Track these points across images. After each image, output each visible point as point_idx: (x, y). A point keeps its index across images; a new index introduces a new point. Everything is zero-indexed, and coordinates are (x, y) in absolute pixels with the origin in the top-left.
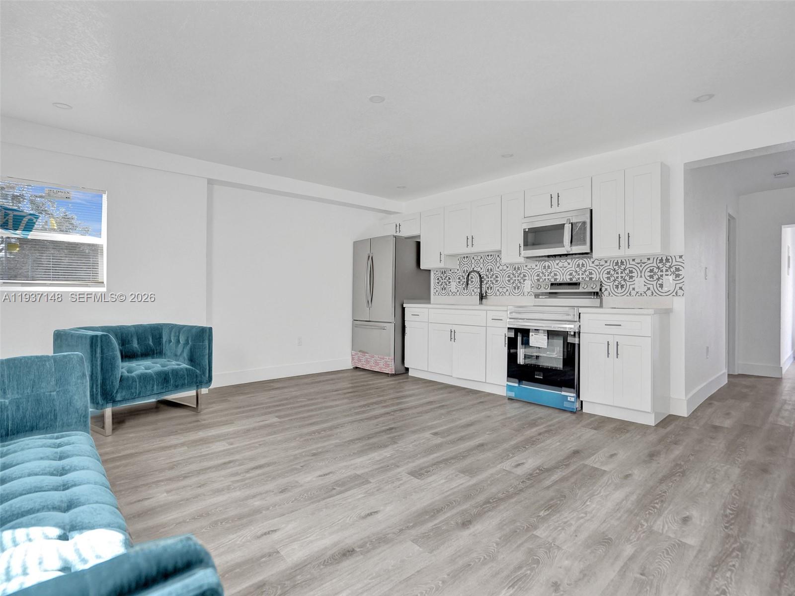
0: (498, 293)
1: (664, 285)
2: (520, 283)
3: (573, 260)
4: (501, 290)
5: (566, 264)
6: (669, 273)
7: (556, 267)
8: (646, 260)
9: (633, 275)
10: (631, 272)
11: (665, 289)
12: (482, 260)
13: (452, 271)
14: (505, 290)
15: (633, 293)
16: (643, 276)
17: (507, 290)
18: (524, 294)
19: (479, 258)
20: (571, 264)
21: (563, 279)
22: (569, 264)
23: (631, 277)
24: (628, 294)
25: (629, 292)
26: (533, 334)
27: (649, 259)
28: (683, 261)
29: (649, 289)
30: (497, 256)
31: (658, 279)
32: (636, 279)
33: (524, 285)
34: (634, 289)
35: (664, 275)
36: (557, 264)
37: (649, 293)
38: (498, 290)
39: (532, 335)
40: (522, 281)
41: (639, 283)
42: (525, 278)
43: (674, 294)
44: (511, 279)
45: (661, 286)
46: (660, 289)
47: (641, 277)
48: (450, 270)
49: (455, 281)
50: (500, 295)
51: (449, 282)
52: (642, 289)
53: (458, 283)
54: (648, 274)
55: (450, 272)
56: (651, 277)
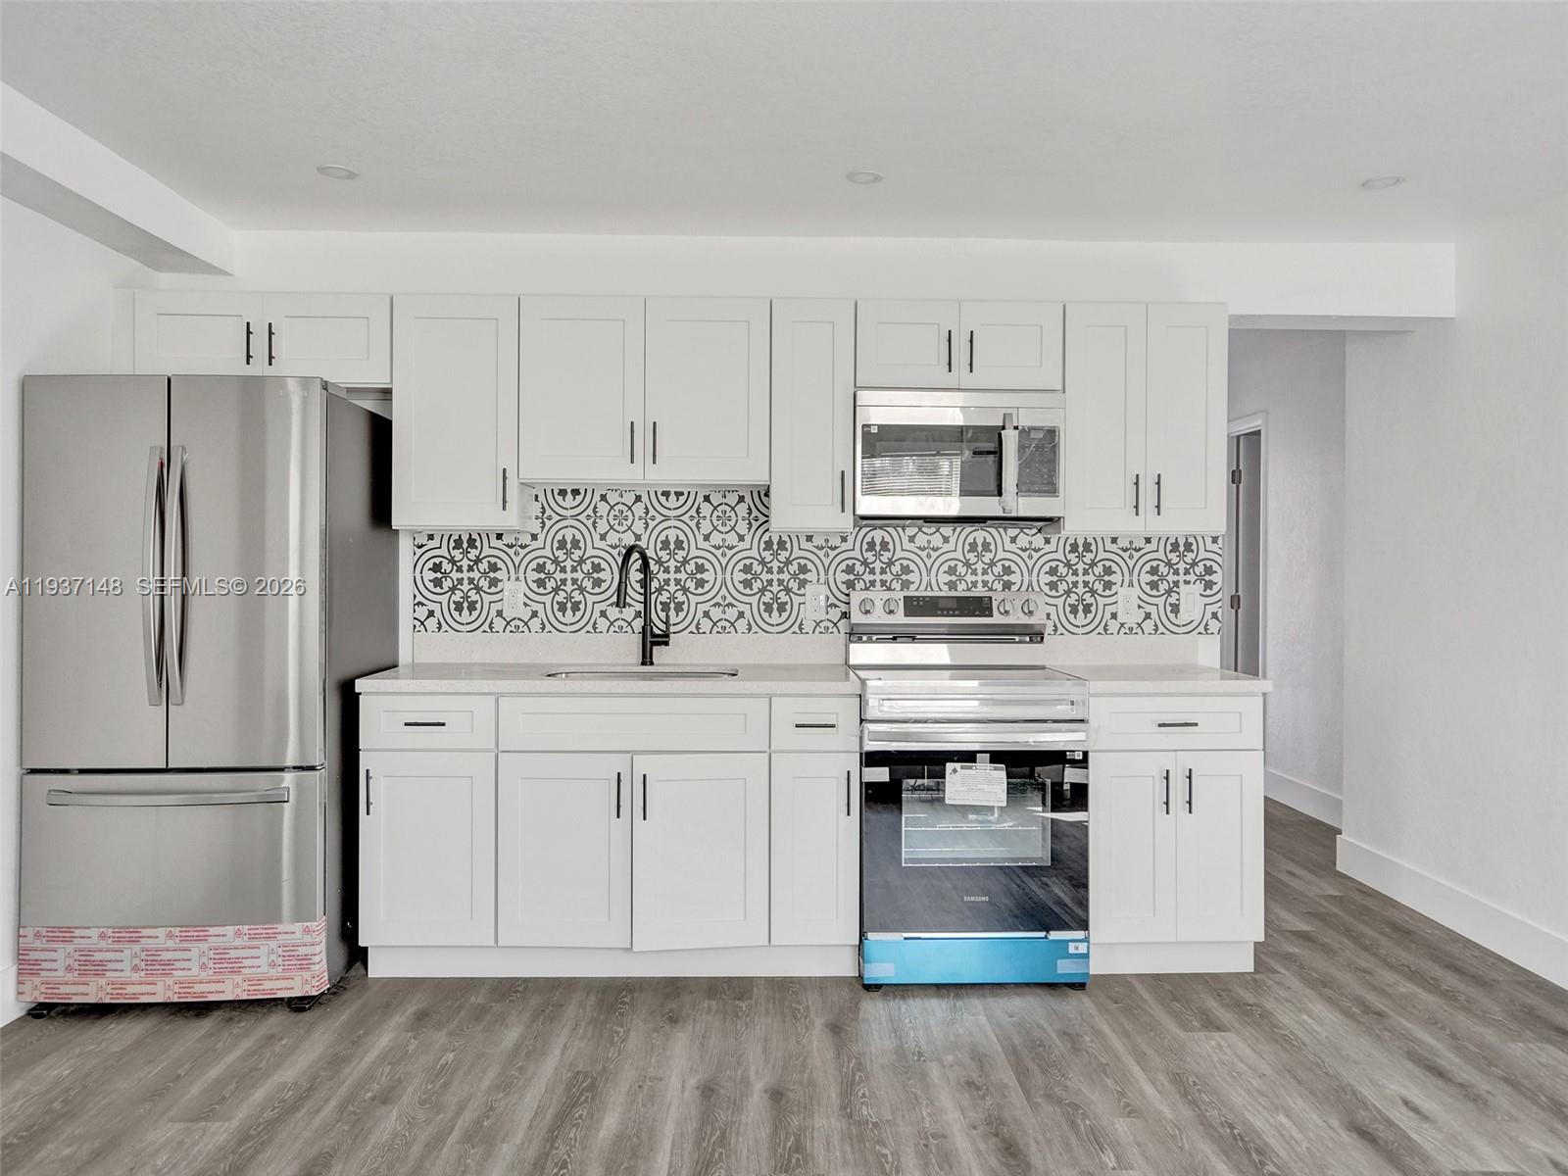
0: (706, 625)
1: (1182, 608)
2: (788, 591)
3: (959, 529)
4: (716, 614)
5: (937, 540)
6: (1191, 578)
7: (907, 545)
8: (1141, 543)
9: (1112, 578)
10: (1108, 571)
11: (1184, 616)
12: (639, 509)
13: (508, 539)
14: (732, 614)
15: (1113, 626)
16: (1136, 584)
17: (741, 615)
18: (801, 629)
19: (629, 499)
20: (952, 540)
21: (929, 584)
22: (946, 540)
23: (1108, 585)
24: (1101, 629)
25: (1103, 624)
26: (958, 765)
27: (1148, 540)
28: (1220, 552)
29: (1148, 616)
30: (700, 498)
31: (1169, 592)
32: (1122, 591)
33: (801, 599)
34: (1114, 616)
35: (1181, 582)
36: (912, 539)
37: (1148, 626)
38: (706, 614)
39: (955, 771)
40: (794, 585)
41: (1127, 600)
42: (808, 576)
43: (1201, 629)
44: (756, 577)
45: (1176, 609)
46: (1172, 616)
47: (1131, 584)
48: (499, 536)
49: (522, 577)
50: (714, 631)
51: (494, 582)
52: (1133, 617)
53: (534, 586)
54: (1146, 578)
55: (495, 542)
56: (1154, 585)
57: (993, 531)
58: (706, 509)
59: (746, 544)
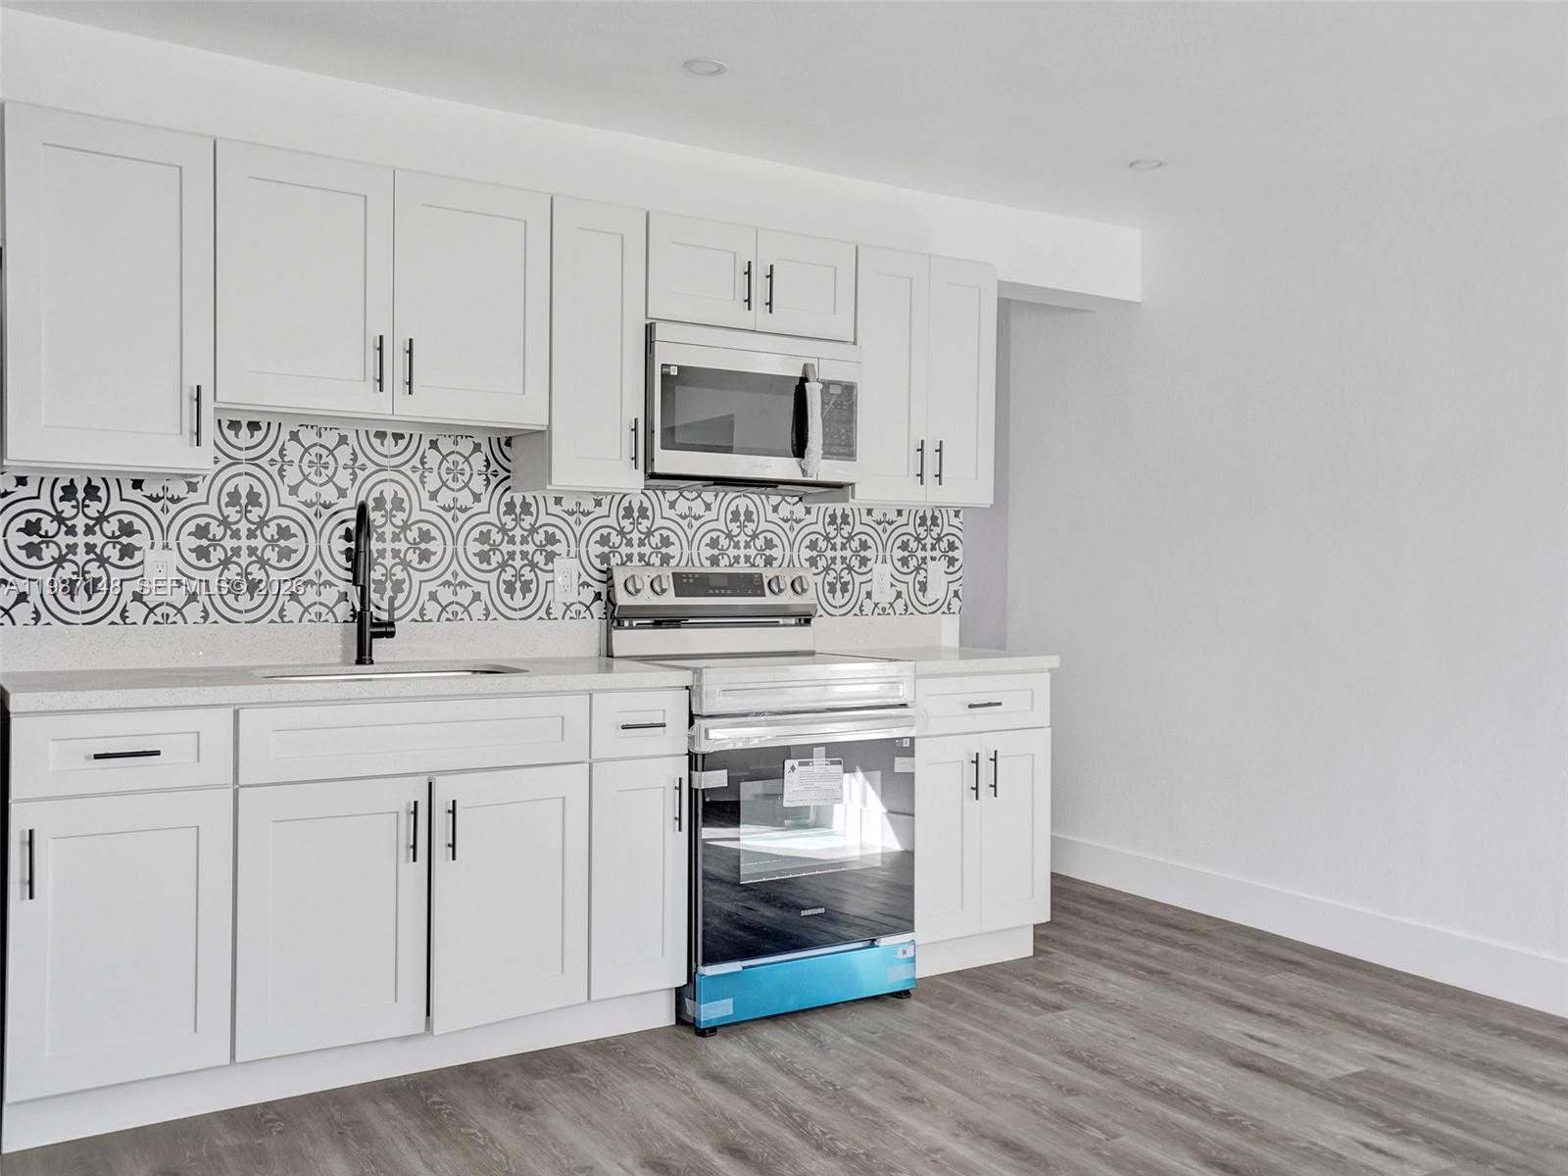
0: (433, 609)
1: (928, 585)
2: (533, 566)
3: (721, 495)
4: (445, 594)
5: (698, 507)
6: (937, 554)
7: (668, 513)
8: (892, 516)
9: (867, 553)
10: (864, 546)
11: (930, 596)
12: (344, 454)
13: (150, 488)
14: (465, 595)
15: (868, 605)
16: (888, 560)
17: (477, 597)
18: (548, 614)
19: (330, 439)
20: (715, 507)
21: (690, 559)
22: (708, 507)
23: (864, 561)
24: (857, 610)
25: (859, 604)
26: (795, 762)
27: (900, 513)
28: (961, 526)
29: (899, 595)
30: (425, 444)
31: (918, 569)
32: (875, 568)
33: (549, 576)
34: (869, 595)
35: (929, 559)
36: (672, 505)
37: (899, 605)
38: (433, 596)
40: (540, 559)
41: (882, 577)
42: (556, 548)
43: (944, 608)
44: (495, 548)
45: (923, 587)
46: (919, 594)
47: (884, 561)
48: (137, 484)
49: (172, 544)
50: (443, 618)
51: (127, 551)
52: (884, 596)
53: (192, 557)
54: (899, 554)
55: (129, 492)
56: (904, 561)
57: (755, 497)
58: (433, 458)
59: (482, 506)
